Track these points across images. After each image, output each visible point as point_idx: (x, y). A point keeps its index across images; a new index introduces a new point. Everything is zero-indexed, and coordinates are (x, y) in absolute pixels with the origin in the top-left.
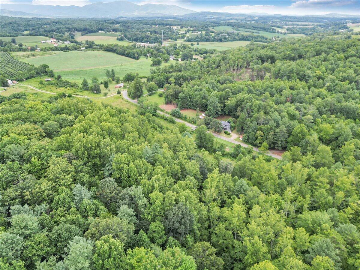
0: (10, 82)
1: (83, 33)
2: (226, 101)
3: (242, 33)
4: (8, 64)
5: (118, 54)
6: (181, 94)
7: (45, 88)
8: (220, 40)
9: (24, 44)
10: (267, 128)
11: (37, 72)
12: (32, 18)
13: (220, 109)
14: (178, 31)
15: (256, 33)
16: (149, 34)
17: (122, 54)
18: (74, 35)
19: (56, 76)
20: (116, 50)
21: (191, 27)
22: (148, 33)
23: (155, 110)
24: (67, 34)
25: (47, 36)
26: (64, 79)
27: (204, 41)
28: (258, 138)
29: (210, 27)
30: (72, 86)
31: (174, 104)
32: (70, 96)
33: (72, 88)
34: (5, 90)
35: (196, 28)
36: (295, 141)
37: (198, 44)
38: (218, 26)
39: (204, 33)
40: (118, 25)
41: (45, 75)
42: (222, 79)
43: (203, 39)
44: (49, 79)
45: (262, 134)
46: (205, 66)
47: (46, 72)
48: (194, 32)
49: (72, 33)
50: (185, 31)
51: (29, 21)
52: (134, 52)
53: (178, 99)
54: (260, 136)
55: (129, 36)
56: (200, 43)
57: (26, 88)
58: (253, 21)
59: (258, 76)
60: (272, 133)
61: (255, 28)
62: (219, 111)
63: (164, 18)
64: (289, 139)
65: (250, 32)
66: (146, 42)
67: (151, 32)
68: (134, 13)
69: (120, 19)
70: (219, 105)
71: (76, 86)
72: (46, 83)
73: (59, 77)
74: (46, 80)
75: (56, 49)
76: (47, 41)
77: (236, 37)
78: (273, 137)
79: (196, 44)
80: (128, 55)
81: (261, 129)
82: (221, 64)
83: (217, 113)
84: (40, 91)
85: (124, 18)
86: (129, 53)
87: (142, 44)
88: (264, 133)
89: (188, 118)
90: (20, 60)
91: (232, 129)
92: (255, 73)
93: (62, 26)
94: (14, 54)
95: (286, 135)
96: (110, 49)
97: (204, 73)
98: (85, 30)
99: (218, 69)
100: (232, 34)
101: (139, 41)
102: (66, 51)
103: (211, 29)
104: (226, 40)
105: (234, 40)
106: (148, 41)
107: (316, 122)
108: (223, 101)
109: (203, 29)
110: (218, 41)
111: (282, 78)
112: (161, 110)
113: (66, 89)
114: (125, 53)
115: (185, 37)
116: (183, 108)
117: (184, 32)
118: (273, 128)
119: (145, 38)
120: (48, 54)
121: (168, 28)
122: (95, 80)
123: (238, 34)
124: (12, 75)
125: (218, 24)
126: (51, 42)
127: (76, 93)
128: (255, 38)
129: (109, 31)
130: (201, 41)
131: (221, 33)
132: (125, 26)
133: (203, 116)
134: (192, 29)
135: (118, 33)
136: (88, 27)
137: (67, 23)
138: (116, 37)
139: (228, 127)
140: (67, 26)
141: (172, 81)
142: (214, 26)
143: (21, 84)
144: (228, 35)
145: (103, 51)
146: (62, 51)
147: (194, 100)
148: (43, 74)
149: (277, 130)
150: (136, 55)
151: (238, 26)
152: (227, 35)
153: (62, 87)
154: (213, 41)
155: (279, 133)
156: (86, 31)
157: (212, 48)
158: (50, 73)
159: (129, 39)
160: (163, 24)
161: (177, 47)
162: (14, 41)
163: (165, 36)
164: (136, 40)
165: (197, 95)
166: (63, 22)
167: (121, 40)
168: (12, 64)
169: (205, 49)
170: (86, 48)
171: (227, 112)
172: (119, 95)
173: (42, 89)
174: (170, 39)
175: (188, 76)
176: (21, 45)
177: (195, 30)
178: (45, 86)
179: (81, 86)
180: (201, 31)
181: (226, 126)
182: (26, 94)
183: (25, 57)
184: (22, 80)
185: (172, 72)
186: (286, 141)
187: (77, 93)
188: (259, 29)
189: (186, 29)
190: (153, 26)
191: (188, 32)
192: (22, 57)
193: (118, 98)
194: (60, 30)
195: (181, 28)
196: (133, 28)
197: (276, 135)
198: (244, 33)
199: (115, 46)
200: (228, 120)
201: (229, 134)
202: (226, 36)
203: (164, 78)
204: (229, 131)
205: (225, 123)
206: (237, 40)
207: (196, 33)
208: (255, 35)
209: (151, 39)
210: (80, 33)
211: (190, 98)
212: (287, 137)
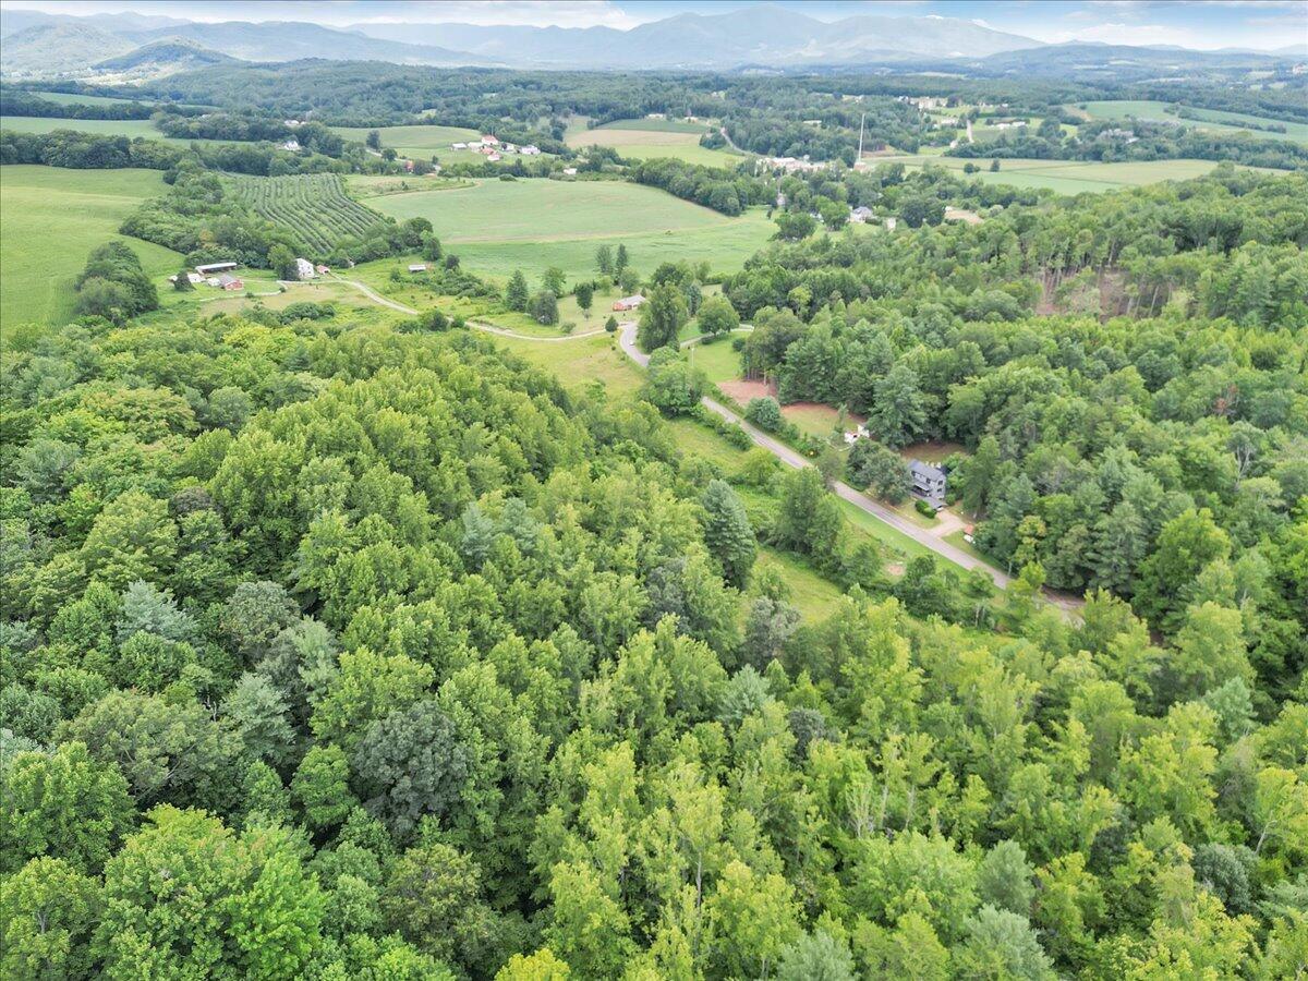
0: (304, 266)
1: (595, 120)
2: (954, 387)
3: (1203, 129)
4: (325, 213)
5: (673, 193)
6: (794, 346)
7: (400, 295)
8: (1097, 155)
9: (400, 152)
10: (1063, 508)
11: (391, 242)
12: (460, 69)
13: (922, 416)
14: (933, 118)
15: (1271, 129)
16: (815, 125)
17: (688, 194)
18: (563, 127)
19: (445, 259)
20: (670, 178)
21: (992, 100)
22: (811, 122)
23: (695, 396)
24: (544, 122)
25: (476, 127)
26: (465, 268)
27: (1026, 157)
28: (1020, 542)
29: (1071, 102)
30: (481, 293)
31: (768, 382)
32: (458, 324)
33: (479, 300)
34: (283, 291)
35: (1009, 106)
36: (1167, 575)
37: (995, 168)
38: (1106, 99)
39: (1036, 123)
40: (722, 94)
41: (414, 253)
42: (977, 303)
43: (1022, 148)
44: (422, 266)
45: (1041, 529)
46: (941, 249)
47: (421, 243)
48: (995, 120)
49: (561, 119)
50: (962, 117)
51: (445, 78)
52: (725, 189)
53: (784, 362)
54: (1030, 536)
55: (741, 133)
56: (1004, 164)
57: (345, 288)
58: (1280, 80)
59: (1145, 301)
60: (1080, 529)
61: (1273, 109)
62: (918, 424)
63: (910, 67)
64: (1144, 566)
65: (1243, 125)
66: (798, 154)
67: (826, 120)
68: (802, 52)
69: (745, 72)
70: (918, 399)
71: (491, 293)
72: (410, 277)
73: (453, 262)
74: (412, 268)
75: (489, 171)
76: (471, 144)
77: (1171, 146)
78: (1080, 546)
79: (989, 167)
80: (705, 201)
81: (1042, 510)
82: (1005, 245)
83: (907, 429)
84: (382, 301)
85: (761, 68)
86: (710, 192)
87: (780, 162)
88: (1048, 524)
89: (802, 437)
90: (362, 202)
91: (952, 496)
92: (1133, 290)
93: (537, 96)
94: (354, 180)
95: (1138, 546)
96: (650, 177)
97: (929, 277)
98: (603, 109)
99: (986, 265)
100: (1156, 132)
101: (772, 150)
102: (509, 179)
103: (1070, 110)
104: (1121, 153)
105: (1161, 153)
106: (808, 153)
107: (1298, 511)
108: (943, 387)
109: (1037, 110)
110: (1084, 159)
111: (1238, 313)
112: (722, 400)
113: (456, 304)
114: (698, 191)
115: (951, 138)
116: (797, 398)
117: (955, 121)
118: (1089, 511)
119: (798, 139)
120: (451, 186)
121: (899, 106)
122: (554, 278)
123: (1182, 132)
124: (323, 245)
125: (1111, 92)
126: (479, 146)
127: (479, 318)
128: (1257, 150)
129: (683, 115)
130: (1013, 157)
131: (1106, 127)
132: (743, 95)
133: (856, 433)
134: (991, 109)
135: (709, 123)
136: (614, 99)
137: (556, 87)
138: (699, 137)
139: (934, 486)
140: (551, 95)
141: (799, 297)
142: (1089, 100)
143: (338, 277)
144: (1136, 135)
145: (629, 181)
146: (498, 179)
147: (840, 371)
148: (410, 249)
149: (1104, 522)
150: (733, 201)
151: (1195, 101)
152: (1131, 133)
153: (450, 293)
154: (1066, 157)
155: (1105, 535)
156: (607, 113)
157: (1038, 184)
158: (429, 246)
159: (741, 144)
160: (884, 91)
161: (904, 176)
162: (373, 142)
163: (874, 136)
164: (763, 149)
165: (856, 354)
166: (546, 83)
167: (713, 144)
168: (334, 213)
169: (1011, 188)
170: (582, 169)
171: (951, 429)
172: (610, 334)
173: (392, 296)
174: (892, 144)
175: (865, 282)
176: (390, 155)
177: (1001, 115)
178: (402, 288)
179: (505, 295)
180: (1027, 117)
181: (928, 481)
182: (336, 309)
183: (380, 191)
184: (343, 265)
185: (815, 265)
186: (1132, 567)
187: (484, 318)
188: (1290, 115)
189: (966, 109)
190: (846, 98)
191: (973, 122)
192: (373, 193)
193: (602, 343)
194: (525, 111)
195: (952, 104)
196: (769, 103)
197: (1094, 540)
198: (1211, 127)
199: (668, 166)
200: (945, 462)
201: (931, 515)
202: (1124, 138)
203: (774, 286)
204: (932, 503)
205: (926, 469)
206: (1172, 157)
207: (1001, 127)
208: (1260, 137)
209: (818, 146)
210: (586, 119)
211: (824, 363)
212: (1140, 553)
